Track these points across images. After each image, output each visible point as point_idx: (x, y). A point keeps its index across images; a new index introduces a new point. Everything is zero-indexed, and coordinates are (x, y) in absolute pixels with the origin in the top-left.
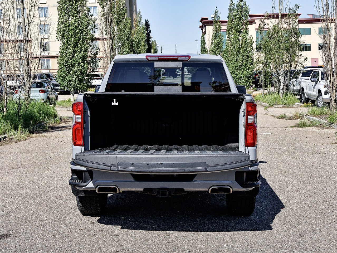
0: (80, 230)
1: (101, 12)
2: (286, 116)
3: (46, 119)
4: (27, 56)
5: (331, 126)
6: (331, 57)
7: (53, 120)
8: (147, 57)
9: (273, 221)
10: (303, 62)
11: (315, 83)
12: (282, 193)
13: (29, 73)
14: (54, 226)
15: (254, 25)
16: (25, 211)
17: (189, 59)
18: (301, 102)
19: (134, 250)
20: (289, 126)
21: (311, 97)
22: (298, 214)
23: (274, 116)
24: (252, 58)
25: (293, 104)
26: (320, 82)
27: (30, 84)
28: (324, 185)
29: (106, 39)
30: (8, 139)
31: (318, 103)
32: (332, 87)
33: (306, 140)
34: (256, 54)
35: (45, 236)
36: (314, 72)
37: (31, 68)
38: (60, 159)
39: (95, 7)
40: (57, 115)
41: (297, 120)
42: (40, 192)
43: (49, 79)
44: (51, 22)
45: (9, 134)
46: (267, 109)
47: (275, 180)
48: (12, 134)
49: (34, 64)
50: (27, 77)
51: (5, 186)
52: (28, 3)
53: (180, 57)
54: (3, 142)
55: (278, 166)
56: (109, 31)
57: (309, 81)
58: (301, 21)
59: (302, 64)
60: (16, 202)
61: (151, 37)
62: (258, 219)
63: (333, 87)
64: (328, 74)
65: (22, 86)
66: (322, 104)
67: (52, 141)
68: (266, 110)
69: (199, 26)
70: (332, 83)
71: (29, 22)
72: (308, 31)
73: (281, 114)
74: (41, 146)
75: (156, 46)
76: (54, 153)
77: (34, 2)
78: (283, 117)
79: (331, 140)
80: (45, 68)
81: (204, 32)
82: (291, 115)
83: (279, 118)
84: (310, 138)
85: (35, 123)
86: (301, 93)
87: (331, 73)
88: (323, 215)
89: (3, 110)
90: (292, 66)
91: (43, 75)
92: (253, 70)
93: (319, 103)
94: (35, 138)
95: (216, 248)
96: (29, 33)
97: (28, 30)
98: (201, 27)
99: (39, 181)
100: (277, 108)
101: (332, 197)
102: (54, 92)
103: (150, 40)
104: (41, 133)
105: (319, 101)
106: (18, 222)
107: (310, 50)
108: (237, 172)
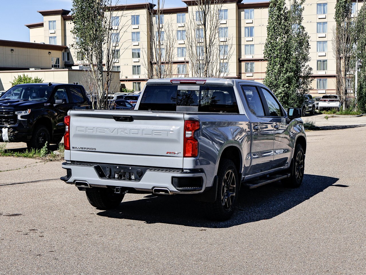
17: (205, 83)
39: (325, 23)
53: (198, 81)
56: (345, 50)
108: (173, 177)
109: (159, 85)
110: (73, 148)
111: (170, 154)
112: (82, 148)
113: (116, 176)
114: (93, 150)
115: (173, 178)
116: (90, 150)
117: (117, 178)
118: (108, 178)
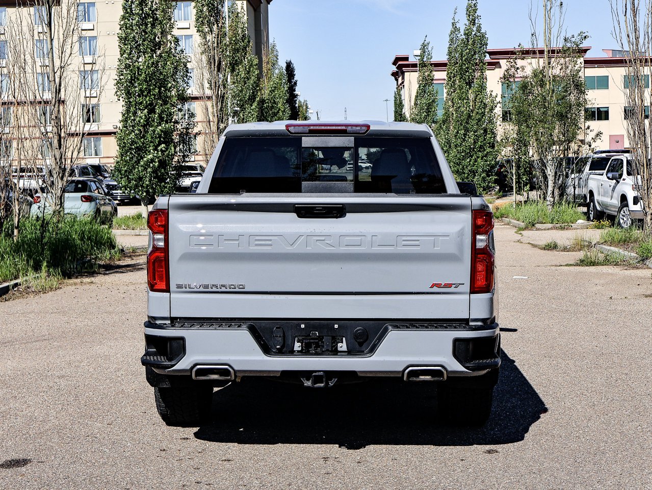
0: (161, 450)
1: (200, 45)
2: (558, 245)
3: (95, 250)
4: (58, 129)
5: (645, 264)
6: (645, 131)
7: (107, 253)
8: (287, 126)
9: (526, 435)
10: (592, 142)
11: (614, 181)
12: (545, 385)
13: (61, 163)
14: (114, 443)
15: (497, 70)
16: (57, 418)
17: (367, 131)
18: (588, 219)
19: (263, 486)
20: (564, 264)
21: (608, 210)
22: (573, 424)
23: (534, 246)
24: (493, 133)
25: (573, 223)
26: (624, 180)
27: (65, 184)
28: (626, 372)
29: (209, 98)
30: (22, 288)
31: (621, 221)
32: (646, 188)
33: (595, 288)
34: (501, 127)
35: (96, 461)
36: (613, 160)
37: (65, 153)
38: (123, 324)
39: (189, 37)
40: (115, 243)
41: (579, 252)
42: (86, 384)
43: (99, 176)
44: (104, 64)
45: (25, 279)
46: (522, 232)
47: (532, 362)
48: (30, 279)
49: (72, 146)
50: (57, 169)
51: (19, 373)
52: (61, 27)
53: (350, 127)
54: (13, 294)
55: (540, 337)
56: (216, 83)
57: (604, 177)
58: (589, 63)
59: (590, 146)
60: (41, 402)
61: (297, 95)
62: (496, 431)
63: (648, 189)
64: (639, 163)
65: (49, 188)
66: (628, 223)
67: (106, 291)
68: (521, 234)
69: (391, 73)
70: (647, 180)
71: (62, 64)
72: (603, 83)
73: (549, 241)
74: (86, 300)
75: (306, 111)
76: (110, 313)
77: (73, 26)
78: (552, 247)
79: (642, 290)
80: (92, 155)
81: (401, 84)
82: (568, 243)
83: (544, 249)
84: (603, 285)
85: (74, 258)
86: (588, 201)
87: (645, 161)
88: (621, 426)
89: (13, 232)
90: (570, 150)
91: (86, 168)
92: (497, 158)
93: (623, 219)
94: (74, 287)
95: (416, 483)
96: (63, 85)
97: (60, 80)
98: (395, 75)
99: (83, 364)
100: (542, 230)
101: (640, 393)
102: (109, 200)
103: (296, 100)
104: (84, 277)
105: (623, 216)
106: (44, 437)
107: (608, 119)
108: (456, 341)
109: (256, 136)
110: (179, 286)
111: (442, 289)
112: (206, 287)
113: (297, 346)
114: (237, 290)
115: (457, 343)
116: (228, 290)
117: (298, 351)
118: (277, 353)
